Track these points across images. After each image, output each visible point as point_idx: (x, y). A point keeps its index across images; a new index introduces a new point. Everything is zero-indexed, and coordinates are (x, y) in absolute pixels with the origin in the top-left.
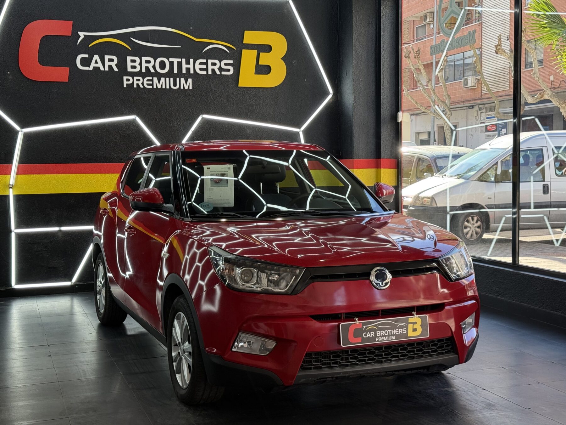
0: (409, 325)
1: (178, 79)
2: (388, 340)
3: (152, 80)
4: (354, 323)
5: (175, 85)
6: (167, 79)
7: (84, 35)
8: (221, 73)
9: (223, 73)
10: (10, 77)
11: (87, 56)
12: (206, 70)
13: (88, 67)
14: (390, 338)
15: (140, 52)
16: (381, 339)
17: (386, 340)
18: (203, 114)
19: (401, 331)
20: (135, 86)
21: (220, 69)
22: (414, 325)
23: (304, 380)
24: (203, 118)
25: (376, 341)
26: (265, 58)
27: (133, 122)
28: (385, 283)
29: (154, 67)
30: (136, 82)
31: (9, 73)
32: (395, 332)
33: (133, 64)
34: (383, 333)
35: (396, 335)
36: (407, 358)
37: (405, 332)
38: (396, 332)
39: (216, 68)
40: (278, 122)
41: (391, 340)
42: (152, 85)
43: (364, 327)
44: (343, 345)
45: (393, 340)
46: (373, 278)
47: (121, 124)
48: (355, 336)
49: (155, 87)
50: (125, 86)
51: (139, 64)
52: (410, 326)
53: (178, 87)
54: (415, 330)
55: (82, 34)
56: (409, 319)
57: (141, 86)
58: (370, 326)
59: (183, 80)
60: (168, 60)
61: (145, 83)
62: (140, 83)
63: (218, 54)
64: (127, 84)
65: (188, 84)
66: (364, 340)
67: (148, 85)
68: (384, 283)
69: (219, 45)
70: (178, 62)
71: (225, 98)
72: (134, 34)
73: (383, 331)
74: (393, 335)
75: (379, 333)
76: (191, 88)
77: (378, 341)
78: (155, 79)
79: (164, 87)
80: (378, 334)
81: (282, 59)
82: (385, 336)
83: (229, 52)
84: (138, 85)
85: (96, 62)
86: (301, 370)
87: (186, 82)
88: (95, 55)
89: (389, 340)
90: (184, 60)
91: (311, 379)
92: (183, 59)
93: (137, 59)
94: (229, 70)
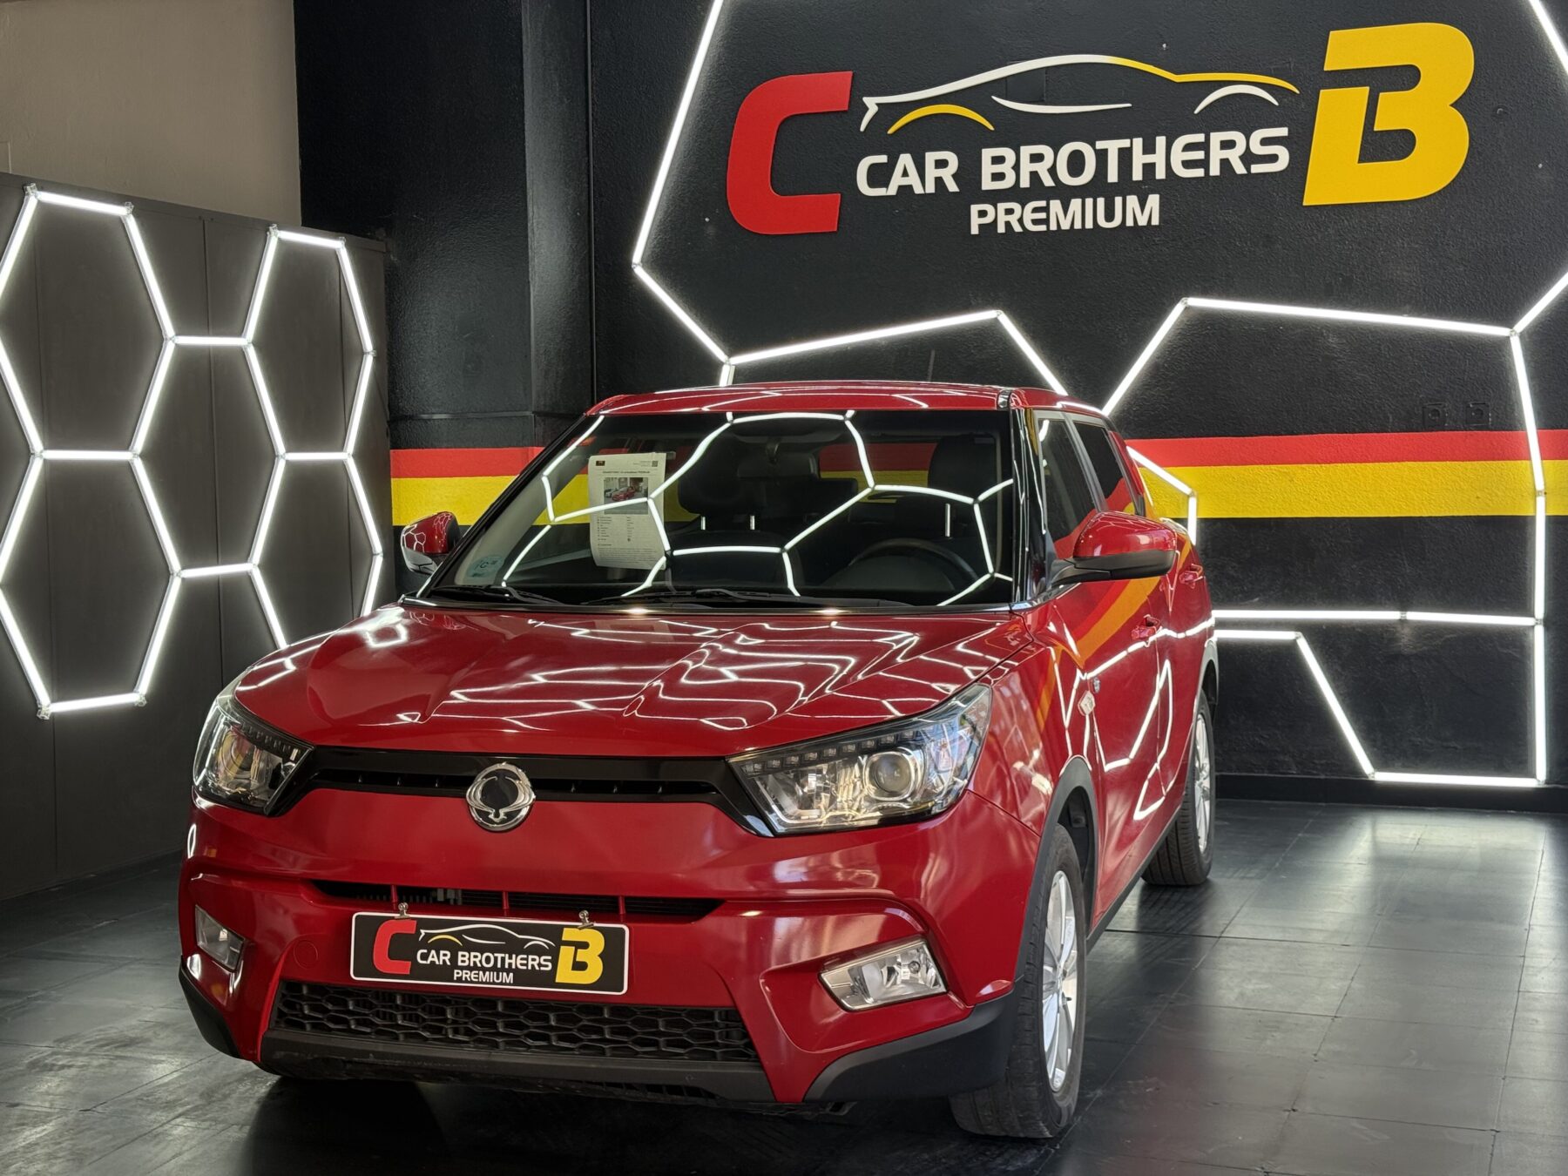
0: (562, 947)
1: (1118, 200)
2: (490, 983)
3: (1046, 209)
4: (393, 918)
5: (1110, 216)
6: (1089, 201)
7: (878, 105)
8: (1248, 169)
9: (1257, 169)
10: (711, 231)
11: (883, 159)
12: (1204, 163)
13: (885, 189)
14: (498, 978)
15: (1015, 132)
16: (472, 975)
17: (486, 983)
18: (1188, 295)
19: (534, 961)
20: (1001, 229)
21: (1248, 158)
22: (579, 950)
23: (282, 1053)
24: (1187, 309)
25: (455, 979)
26: (1394, 111)
27: (993, 328)
28: (506, 814)
29: (1053, 171)
30: (1002, 219)
31: (707, 220)
32: (517, 961)
33: (998, 168)
34: (477, 960)
35: (517, 972)
36: (580, 1048)
37: (547, 966)
38: (519, 962)
39: (1234, 156)
40: (1435, 307)
41: (501, 983)
42: (1046, 221)
43: (423, 932)
44: (355, 975)
45: (506, 984)
46: (475, 793)
47: (964, 336)
48: (392, 955)
49: (1053, 227)
50: (975, 230)
51: (1013, 168)
52: (566, 954)
53: (1117, 222)
54: (579, 966)
55: (872, 103)
56: (565, 929)
57: (1017, 228)
58: (441, 934)
59: (1132, 201)
60: (1093, 145)
61: (1023, 217)
62: (1013, 219)
63: (1242, 114)
64: (981, 226)
65: (1146, 212)
66: (418, 972)
67: (1035, 222)
68: (502, 812)
69: (1245, 85)
70: (1121, 151)
71: (1261, 243)
72: (1003, 87)
73: (478, 954)
74: (508, 971)
75: (464, 958)
76: (1155, 221)
77: (459, 980)
78: (1056, 205)
79: (1078, 226)
80: (463, 961)
81: (1454, 105)
82: (484, 970)
83: (1276, 103)
84: (1008, 224)
85: (905, 174)
86: (283, 1025)
87: (1143, 205)
88: (902, 156)
89: (494, 983)
90: (1138, 143)
91: (296, 1054)
92: (1135, 140)
93: (1008, 153)
94: (1273, 158)
